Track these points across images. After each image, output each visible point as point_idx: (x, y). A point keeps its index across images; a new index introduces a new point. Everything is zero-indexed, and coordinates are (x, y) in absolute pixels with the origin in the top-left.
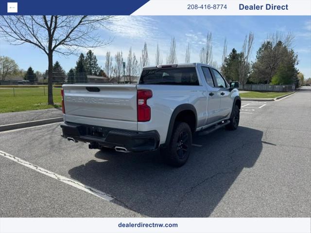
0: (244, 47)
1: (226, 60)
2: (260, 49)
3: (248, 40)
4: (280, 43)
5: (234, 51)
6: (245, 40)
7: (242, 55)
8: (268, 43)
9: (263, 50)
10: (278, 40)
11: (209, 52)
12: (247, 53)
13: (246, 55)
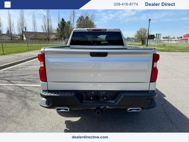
0: (70, 18)
1: (59, 25)
2: (78, 20)
3: (72, 14)
4: (87, 18)
5: (63, 20)
6: (71, 14)
7: (69, 23)
8: (82, 17)
9: (79, 20)
10: (86, 16)
11: (49, 19)
12: (72, 21)
13: (72, 23)
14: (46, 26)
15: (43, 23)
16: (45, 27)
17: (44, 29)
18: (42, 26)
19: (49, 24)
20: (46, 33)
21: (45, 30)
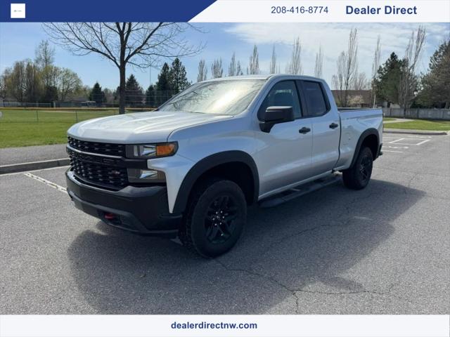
0: (409, 50)
1: (380, 70)
2: (437, 53)
5: (393, 56)
6: (412, 39)
7: (405, 63)
9: (441, 54)
11: (353, 59)
12: (413, 59)
13: (411, 63)
14: (343, 75)
15: (337, 70)
16: (341, 77)
17: (336, 83)
18: (334, 76)
19: (351, 71)
20: (341, 91)
21: (339, 83)
